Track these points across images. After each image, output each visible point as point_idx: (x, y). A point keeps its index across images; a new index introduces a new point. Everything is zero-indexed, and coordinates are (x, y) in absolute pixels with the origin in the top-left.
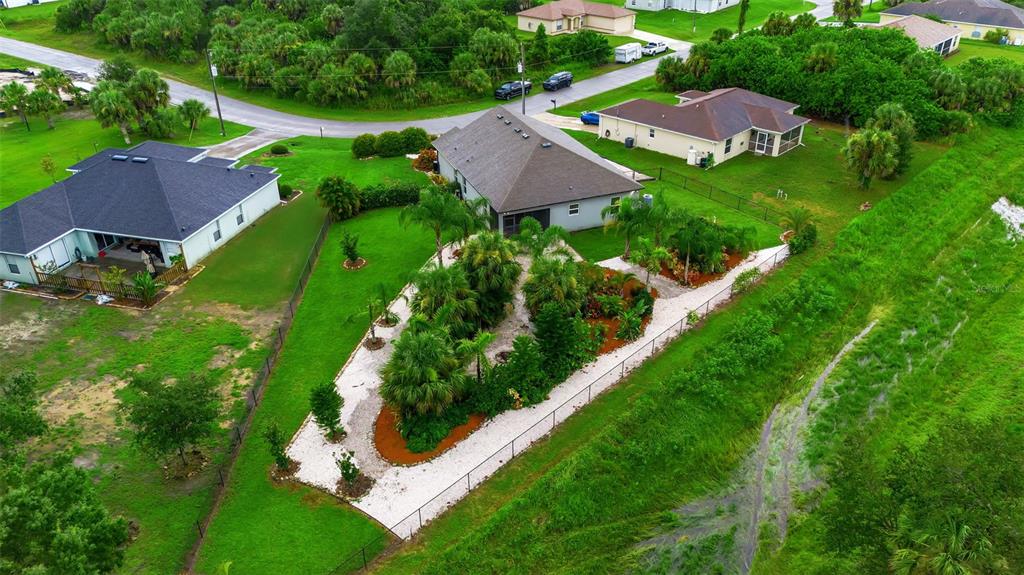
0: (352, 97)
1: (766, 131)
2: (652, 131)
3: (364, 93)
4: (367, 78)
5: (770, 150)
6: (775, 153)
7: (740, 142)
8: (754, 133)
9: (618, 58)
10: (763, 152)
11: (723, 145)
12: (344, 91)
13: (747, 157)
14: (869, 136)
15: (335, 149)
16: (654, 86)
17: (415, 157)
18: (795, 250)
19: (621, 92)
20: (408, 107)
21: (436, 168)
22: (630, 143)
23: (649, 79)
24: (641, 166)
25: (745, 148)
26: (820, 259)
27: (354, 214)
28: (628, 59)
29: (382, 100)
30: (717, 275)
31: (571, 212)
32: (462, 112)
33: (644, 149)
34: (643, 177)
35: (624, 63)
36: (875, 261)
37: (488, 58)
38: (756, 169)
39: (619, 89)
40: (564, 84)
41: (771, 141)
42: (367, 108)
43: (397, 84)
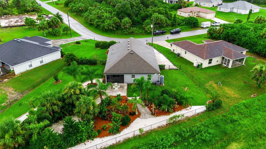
0: (111, 29)
1: (227, 58)
2: (186, 52)
3: (115, 29)
4: (116, 25)
5: (228, 65)
6: (230, 67)
7: (216, 61)
8: (223, 58)
9: (202, 26)
10: (226, 66)
11: (207, 61)
12: (109, 28)
13: (218, 67)
14: (262, 67)
16: (207, 36)
18: (209, 109)
20: (126, 35)
22: (179, 55)
23: (205, 34)
24: (177, 64)
25: (219, 63)
26: (217, 116)
28: (205, 26)
29: (119, 31)
30: (168, 113)
31: (132, 77)
33: (183, 58)
34: (175, 67)
35: (203, 28)
36: (245, 121)
38: (218, 72)
39: (194, 36)
40: (178, 32)
41: (229, 62)
42: (115, 33)
43: (123, 27)
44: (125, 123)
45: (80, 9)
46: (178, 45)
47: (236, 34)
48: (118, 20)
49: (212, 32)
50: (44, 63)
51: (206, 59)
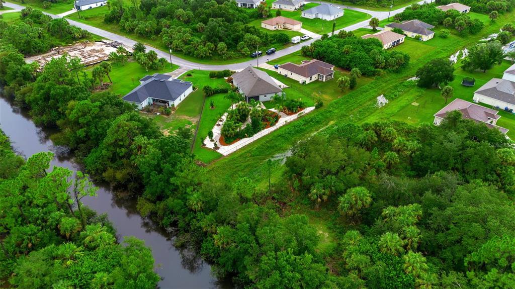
0: (208, 56)
1: (322, 75)
2: (291, 73)
3: (211, 55)
4: (212, 50)
5: (323, 80)
6: (324, 81)
7: (314, 78)
8: (319, 75)
9: (292, 42)
10: (321, 80)
11: (309, 78)
12: (205, 55)
13: (317, 81)
14: (342, 79)
15: (204, 74)
16: (300, 54)
17: (227, 78)
18: (317, 107)
19: (290, 56)
20: (224, 60)
21: (232, 82)
22: (286, 76)
23: (298, 51)
24: (287, 83)
25: (317, 79)
26: (322, 110)
27: (212, 95)
28: (296, 42)
29: (216, 57)
30: (296, 113)
31: (264, 97)
32: (240, 62)
33: (289, 78)
34: (287, 86)
35: (294, 44)
36: (336, 111)
37: (249, 43)
38: (317, 85)
39: (290, 54)
40: (273, 52)
41: (323, 77)
42: (213, 60)
43: (221, 53)
44: (277, 121)
45: (147, 30)
46: (283, 67)
47: (325, 52)
48: (212, 46)
49: (305, 50)
50: (186, 97)
51: (308, 77)
